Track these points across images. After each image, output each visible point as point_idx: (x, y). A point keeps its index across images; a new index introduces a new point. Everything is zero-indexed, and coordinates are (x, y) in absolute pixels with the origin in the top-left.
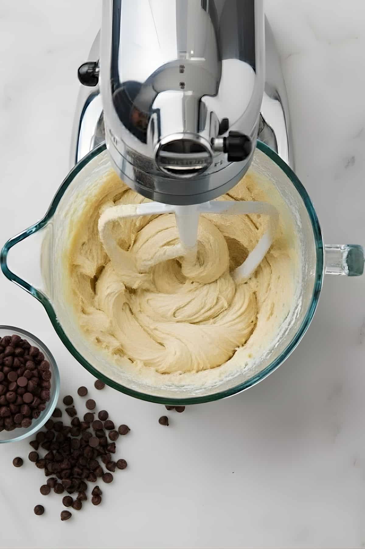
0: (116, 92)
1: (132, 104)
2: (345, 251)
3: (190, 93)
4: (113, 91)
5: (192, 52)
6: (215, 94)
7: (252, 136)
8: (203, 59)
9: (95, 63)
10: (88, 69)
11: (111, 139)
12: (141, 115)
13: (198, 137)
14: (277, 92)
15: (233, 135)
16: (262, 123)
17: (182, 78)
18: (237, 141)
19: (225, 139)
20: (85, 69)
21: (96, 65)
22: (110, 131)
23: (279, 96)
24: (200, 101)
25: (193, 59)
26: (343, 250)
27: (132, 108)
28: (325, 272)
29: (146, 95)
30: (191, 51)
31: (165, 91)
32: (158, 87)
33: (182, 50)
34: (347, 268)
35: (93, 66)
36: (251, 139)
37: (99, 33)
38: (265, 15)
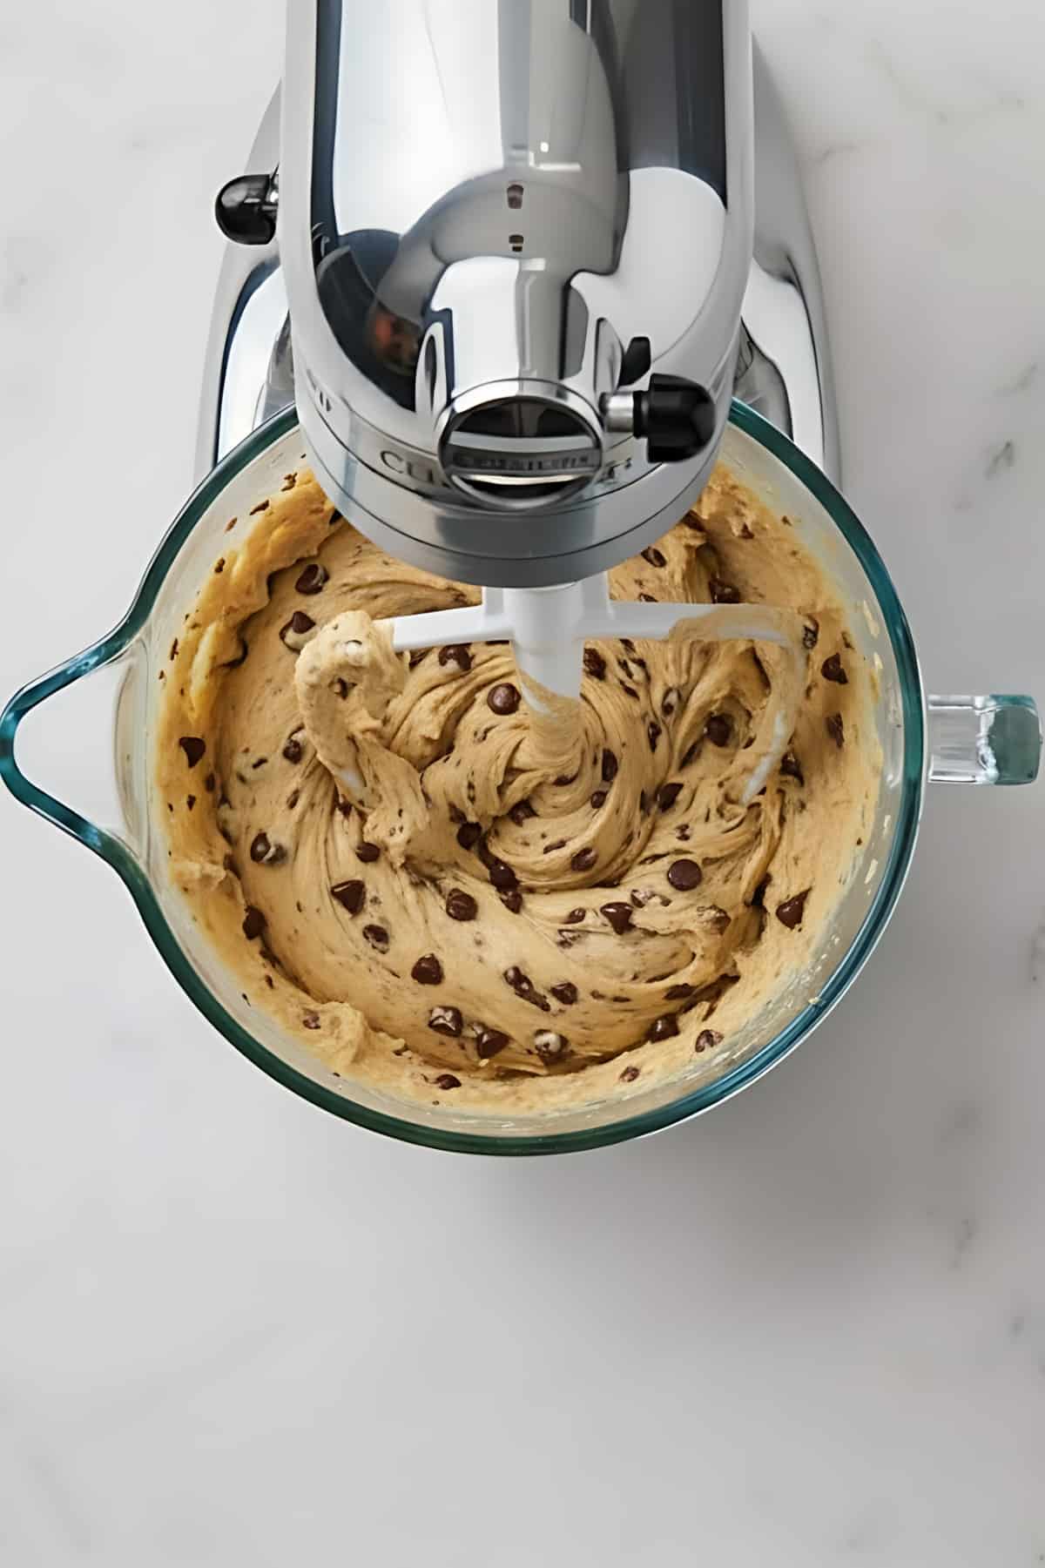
0: (327, 260)
1: (371, 295)
2: (985, 711)
3: (538, 265)
4: (317, 258)
5: (545, 147)
6: (610, 268)
7: (716, 386)
8: (576, 167)
9: (268, 176)
10: (247, 197)
11: (311, 398)
12: (398, 326)
13: (562, 392)
14: (789, 259)
15: (662, 384)
16: (745, 347)
17: (516, 221)
18: (673, 402)
19: (638, 396)
20: (236, 197)
21: (269, 183)
22: (309, 373)
23: (795, 271)
24: (567, 288)
25: (546, 167)
26: (981, 709)
27: (374, 306)
28: (931, 772)
29: (413, 271)
30: (540, 142)
31: (466, 258)
32: (447, 247)
33: (516, 142)
34: (992, 761)
35: (260, 185)
36: (714, 397)
37: (277, 95)
38: (753, 37)
